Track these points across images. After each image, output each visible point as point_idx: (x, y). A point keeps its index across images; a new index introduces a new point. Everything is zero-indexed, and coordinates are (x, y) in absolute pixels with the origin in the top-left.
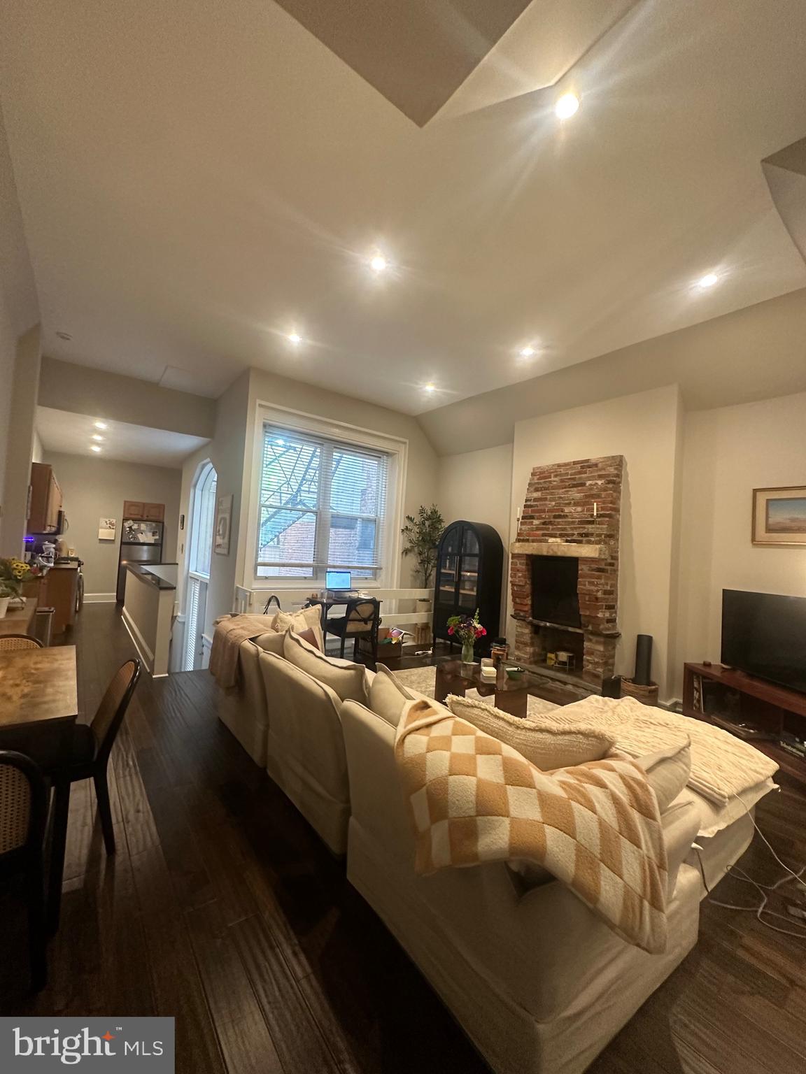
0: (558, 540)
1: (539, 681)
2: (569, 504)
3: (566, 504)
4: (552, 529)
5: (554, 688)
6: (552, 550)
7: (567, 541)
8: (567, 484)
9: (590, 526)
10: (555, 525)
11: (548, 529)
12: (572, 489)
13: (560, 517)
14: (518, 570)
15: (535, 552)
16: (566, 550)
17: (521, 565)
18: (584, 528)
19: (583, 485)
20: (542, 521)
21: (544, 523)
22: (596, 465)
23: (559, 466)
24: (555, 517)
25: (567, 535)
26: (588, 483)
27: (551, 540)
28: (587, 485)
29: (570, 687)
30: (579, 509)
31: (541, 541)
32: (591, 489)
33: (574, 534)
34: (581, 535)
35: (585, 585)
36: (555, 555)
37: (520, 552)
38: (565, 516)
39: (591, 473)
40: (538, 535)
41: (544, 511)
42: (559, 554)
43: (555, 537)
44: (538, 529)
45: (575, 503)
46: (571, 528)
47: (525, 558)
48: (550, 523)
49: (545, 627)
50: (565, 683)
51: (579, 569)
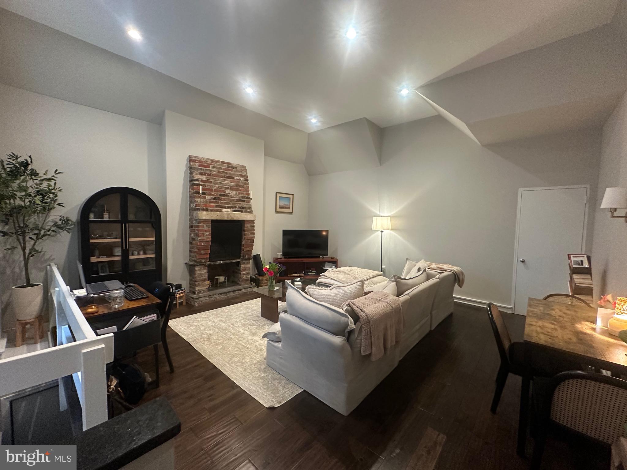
0: (229, 210)
1: (225, 296)
2: (228, 188)
3: (226, 188)
4: (221, 203)
5: (235, 296)
6: (230, 216)
7: (234, 211)
8: (223, 175)
9: (243, 203)
10: (222, 201)
11: (218, 203)
12: (228, 179)
13: (224, 195)
14: (205, 231)
15: (219, 218)
16: (239, 216)
17: (207, 227)
18: (240, 204)
19: (233, 178)
20: (214, 197)
21: (214, 199)
22: (236, 168)
23: (212, 160)
24: (220, 195)
25: (233, 207)
26: (236, 178)
27: (224, 210)
28: (235, 179)
29: (243, 291)
30: (234, 192)
31: (217, 211)
32: (238, 182)
33: (237, 207)
34: (240, 208)
35: (249, 235)
36: (232, 219)
37: (208, 218)
38: (227, 196)
39: (235, 172)
40: (213, 207)
41: (212, 190)
42: (235, 219)
43: (225, 208)
44: (210, 202)
45: (231, 188)
46: (233, 203)
47: (210, 222)
48: (219, 199)
49: (220, 264)
50: (241, 290)
51: (244, 227)
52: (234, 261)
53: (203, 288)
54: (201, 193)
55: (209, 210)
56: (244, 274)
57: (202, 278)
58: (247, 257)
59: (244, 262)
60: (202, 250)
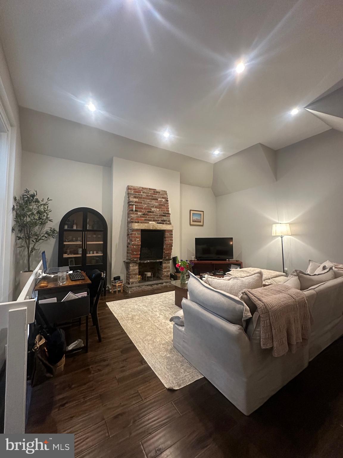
0: (154, 222)
1: (151, 288)
2: (154, 207)
3: (152, 207)
4: (148, 217)
5: (158, 288)
6: (155, 227)
7: (158, 223)
8: (150, 198)
9: (164, 217)
10: (149, 216)
11: (146, 217)
12: (153, 201)
13: (150, 212)
14: (137, 238)
15: (146, 228)
16: (161, 227)
17: (138, 235)
18: (162, 218)
19: (157, 200)
20: (143, 213)
21: (144, 214)
22: (159, 192)
23: (143, 188)
24: (148, 212)
25: (157, 221)
26: (159, 199)
27: (150, 222)
28: (159, 200)
29: (164, 284)
30: (158, 210)
31: (145, 223)
32: (161, 202)
33: (159, 220)
34: (162, 221)
35: (168, 241)
36: (156, 229)
37: (138, 228)
38: (153, 212)
39: (159, 195)
40: (143, 220)
41: (142, 208)
42: (158, 229)
43: (151, 221)
44: (141, 217)
45: (155, 207)
46: (157, 217)
47: (140, 231)
48: (147, 214)
49: (147, 263)
50: (162, 283)
51: (165, 235)
52: (158, 261)
53: (135, 280)
54: (134, 210)
55: (140, 222)
56: (165, 271)
57: (134, 272)
58: (167, 258)
59: (165, 262)
60: (135, 251)
